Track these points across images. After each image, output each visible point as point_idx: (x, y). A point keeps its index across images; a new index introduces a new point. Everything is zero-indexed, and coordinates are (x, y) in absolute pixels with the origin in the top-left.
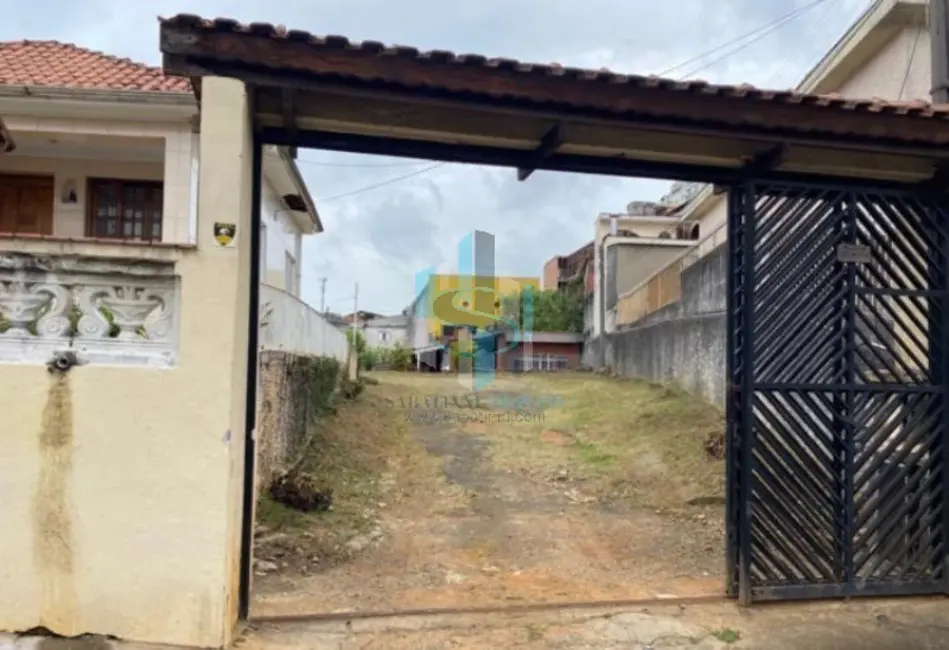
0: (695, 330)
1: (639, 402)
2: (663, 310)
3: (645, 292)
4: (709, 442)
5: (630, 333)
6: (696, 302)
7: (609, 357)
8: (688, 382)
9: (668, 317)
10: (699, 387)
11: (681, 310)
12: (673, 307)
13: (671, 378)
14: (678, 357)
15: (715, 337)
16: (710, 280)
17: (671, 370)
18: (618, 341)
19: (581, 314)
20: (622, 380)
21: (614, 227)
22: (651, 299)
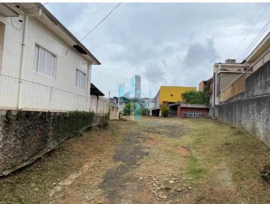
0: (253, 104)
1: (224, 135)
2: (237, 95)
3: (230, 89)
4: (265, 172)
5: (224, 105)
6: (253, 91)
7: (217, 114)
8: (248, 127)
9: (239, 98)
10: (254, 130)
11: (246, 95)
12: (242, 94)
13: (241, 124)
14: (244, 115)
15: (264, 107)
16: (261, 79)
17: (240, 121)
18: (220, 108)
19: (209, 99)
20: (220, 123)
21: (220, 68)
22: (233, 91)
